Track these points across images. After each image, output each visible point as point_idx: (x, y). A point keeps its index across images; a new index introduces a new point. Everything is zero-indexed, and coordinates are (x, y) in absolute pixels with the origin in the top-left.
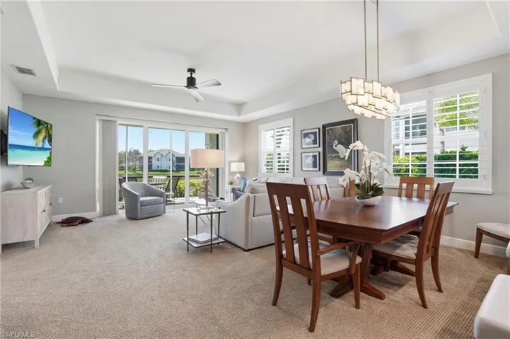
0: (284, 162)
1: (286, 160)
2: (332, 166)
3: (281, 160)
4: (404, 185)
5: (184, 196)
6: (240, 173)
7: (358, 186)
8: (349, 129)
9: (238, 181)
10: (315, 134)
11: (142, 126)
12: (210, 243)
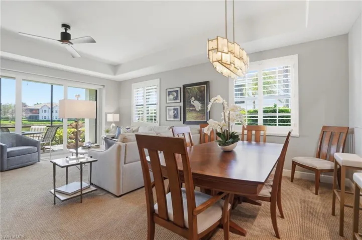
0: (152, 113)
1: (153, 112)
2: (190, 117)
3: (150, 112)
4: (246, 132)
5: (62, 143)
6: (115, 122)
7: (218, 134)
8: (203, 89)
9: (113, 129)
10: (177, 92)
11: (14, 78)
12: (79, 193)
